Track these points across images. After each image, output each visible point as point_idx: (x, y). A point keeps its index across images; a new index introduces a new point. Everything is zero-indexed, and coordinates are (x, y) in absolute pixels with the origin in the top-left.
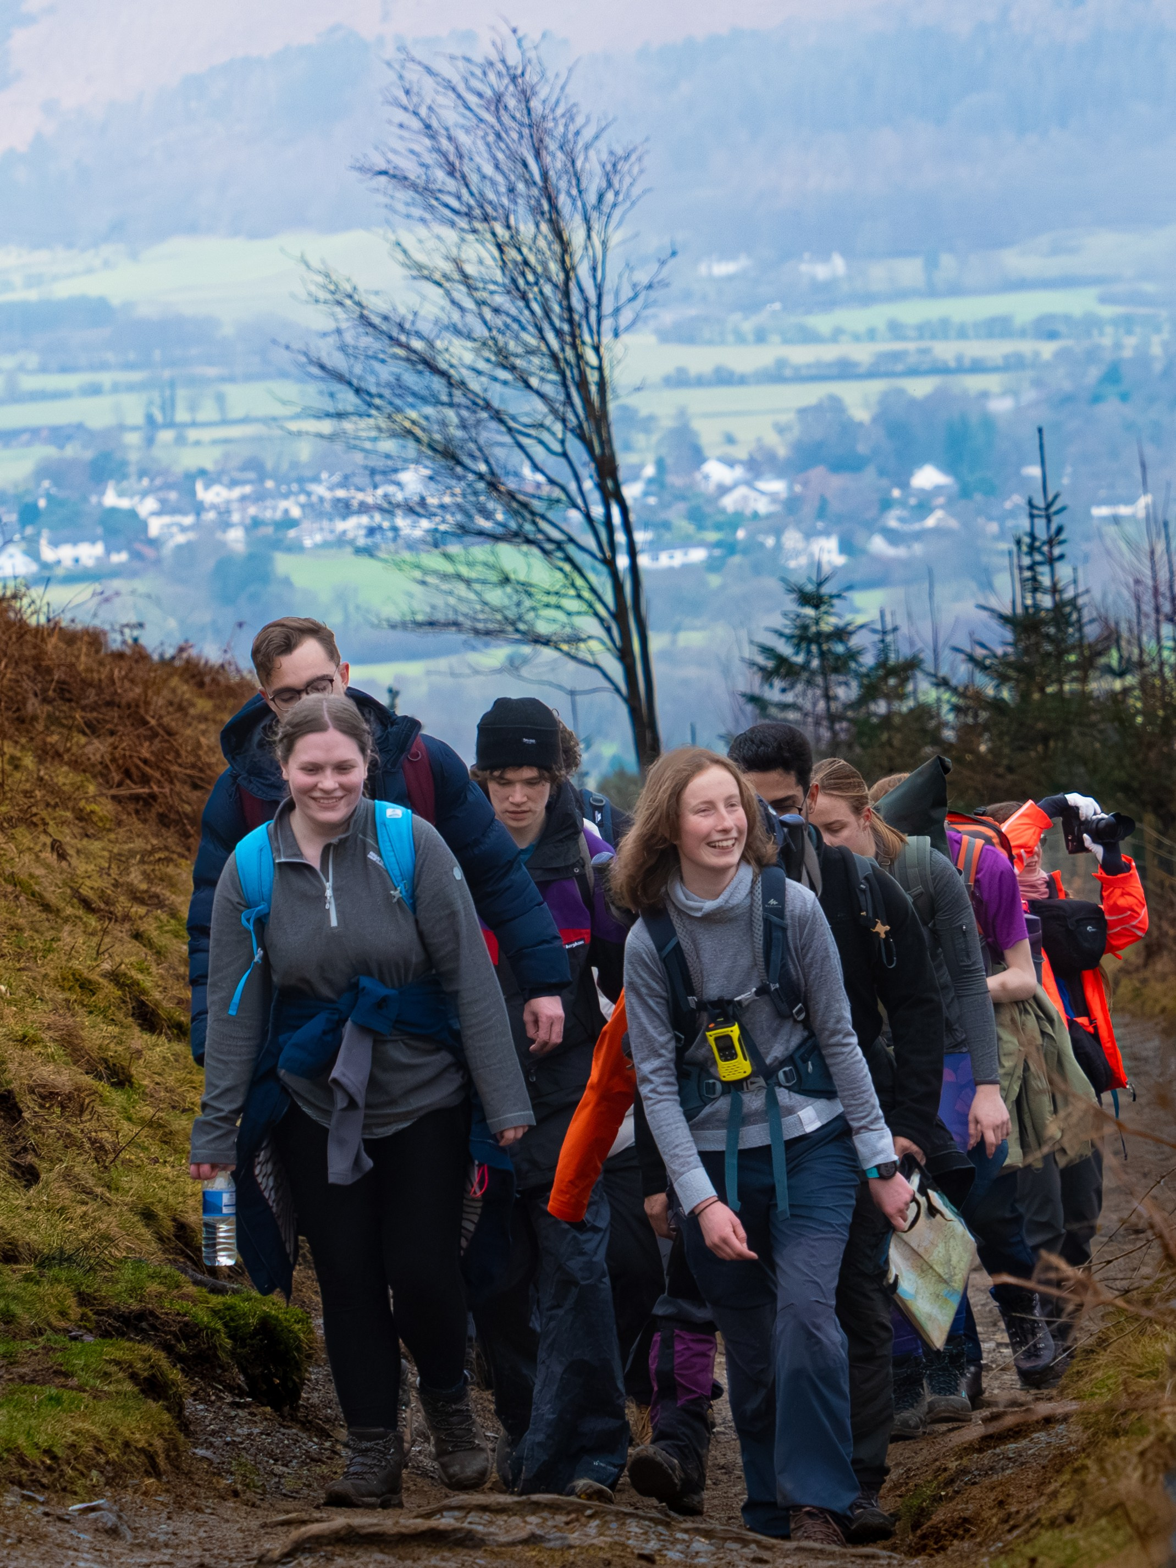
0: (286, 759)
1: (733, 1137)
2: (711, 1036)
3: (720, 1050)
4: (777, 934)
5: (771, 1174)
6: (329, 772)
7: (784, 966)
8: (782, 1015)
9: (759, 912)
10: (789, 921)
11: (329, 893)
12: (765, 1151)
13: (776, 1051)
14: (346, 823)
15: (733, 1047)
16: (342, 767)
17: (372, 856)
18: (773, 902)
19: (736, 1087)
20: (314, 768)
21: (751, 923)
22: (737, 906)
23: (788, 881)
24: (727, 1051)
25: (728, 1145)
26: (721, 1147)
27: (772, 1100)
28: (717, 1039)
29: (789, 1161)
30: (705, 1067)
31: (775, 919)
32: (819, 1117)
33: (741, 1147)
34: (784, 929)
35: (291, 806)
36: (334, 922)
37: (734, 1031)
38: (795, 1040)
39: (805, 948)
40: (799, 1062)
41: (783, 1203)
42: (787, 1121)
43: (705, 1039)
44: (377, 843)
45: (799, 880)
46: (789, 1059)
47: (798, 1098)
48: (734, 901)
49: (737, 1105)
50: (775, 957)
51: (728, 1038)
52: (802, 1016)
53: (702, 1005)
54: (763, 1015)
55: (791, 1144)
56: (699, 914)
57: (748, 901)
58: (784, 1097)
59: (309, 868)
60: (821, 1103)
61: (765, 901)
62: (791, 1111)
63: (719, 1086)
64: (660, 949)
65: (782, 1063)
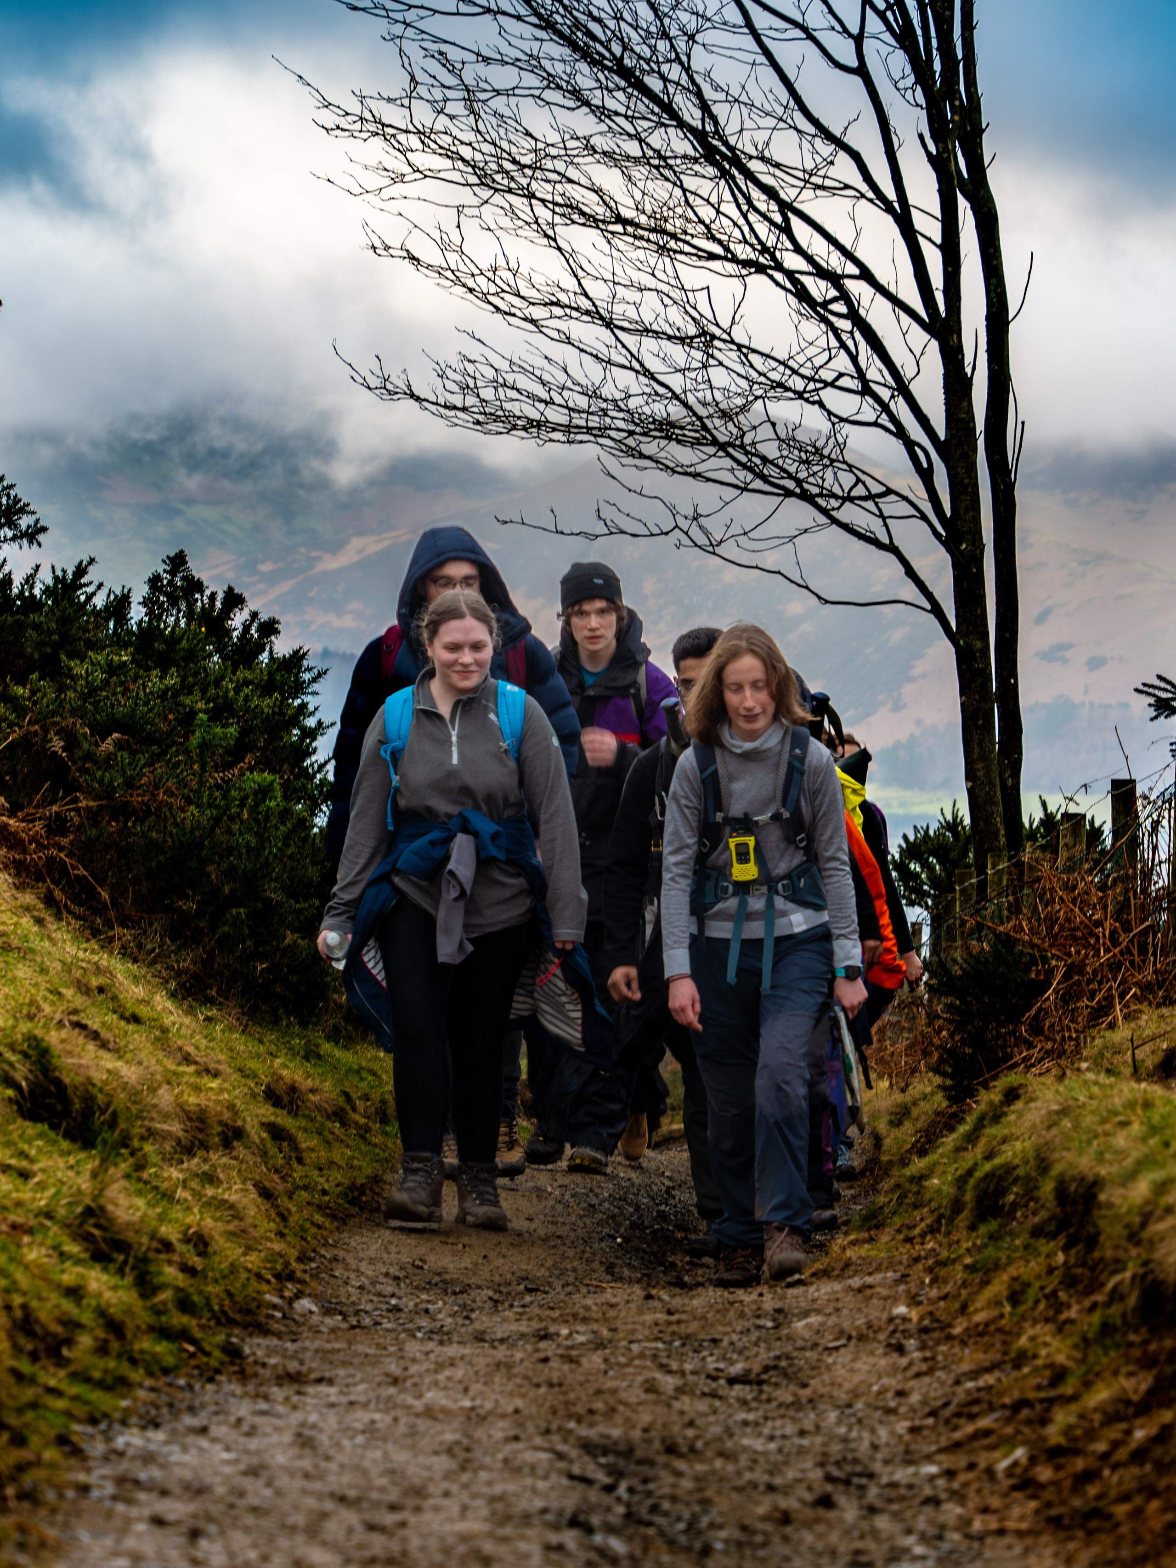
0: (431, 640)
1: (738, 929)
2: (733, 842)
3: (738, 854)
4: (796, 775)
5: (761, 960)
6: (467, 650)
7: (798, 801)
8: (790, 840)
9: (786, 756)
10: (806, 768)
11: (454, 739)
12: (759, 943)
13: (781, 867)
14: (475, 689)
15: (748, 853)
16: (477, 647)
17: (492, 716)
18: (797, 751)
19: (743, 888)
20: (455, 647)
21: (778, 764)
22: (769, 749)
23: (812, 739)
24: (743, 858)
25: (734, 934)
26: (728, 936)
27: (770, 903)
28: (737, 846)
29: (775, 954)
30: (724, 871)
31: (797, 764)
32: (806, 922)
33: (743, 937)
34: (802, 773)
35: (431, 674)
36: (455, 761)
37: (751, 841)
38: (796, 862)
39: (815, 793)
40: (795, 878)
41: (766, 982)
42: (781, 922)
43: (727, 843)
44: (496, 705)
45: (820, 740)
46: (788, 876)
47: (790, 906)
48: (768, 745)
49: (743, 904)
50: (793, 793)
51: (747, 845)
52: (804, 844)
53: (727, 821)
54: (774, 836)
55: (779, 940)
56: (739, 751)
57: (778, 748)
58: (780, 903)
59: (439, 717)
60: (809, 912)
61: (792, 749)
62: (784, 914)
63: (731, 888)
64: (702, 771)
65: (782, 878)
